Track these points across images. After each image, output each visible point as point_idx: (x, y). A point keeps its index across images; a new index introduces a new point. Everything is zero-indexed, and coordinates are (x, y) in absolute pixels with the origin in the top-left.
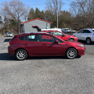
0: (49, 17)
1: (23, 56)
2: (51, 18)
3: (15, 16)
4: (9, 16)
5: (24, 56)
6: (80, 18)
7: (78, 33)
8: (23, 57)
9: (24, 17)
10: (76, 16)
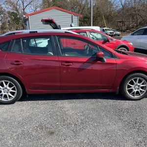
0: (76, 8)
1: (11, 93)
2: (79, 11)
3: (18, 7)
4: (7, 6)
5: (13, 93)
6: (127, 10)
7: (133, 35)
8: (10, 96)
9: (32, 8)
10: (121, 7)
